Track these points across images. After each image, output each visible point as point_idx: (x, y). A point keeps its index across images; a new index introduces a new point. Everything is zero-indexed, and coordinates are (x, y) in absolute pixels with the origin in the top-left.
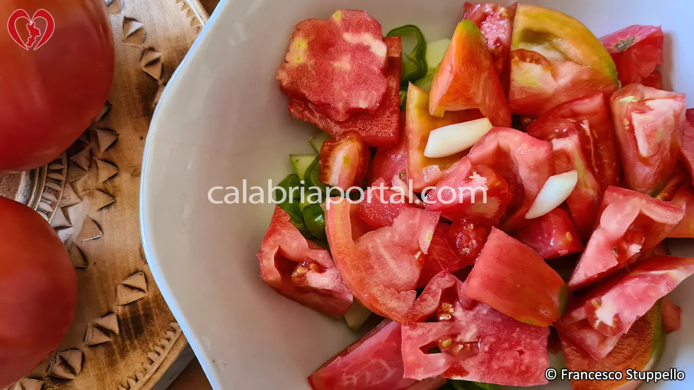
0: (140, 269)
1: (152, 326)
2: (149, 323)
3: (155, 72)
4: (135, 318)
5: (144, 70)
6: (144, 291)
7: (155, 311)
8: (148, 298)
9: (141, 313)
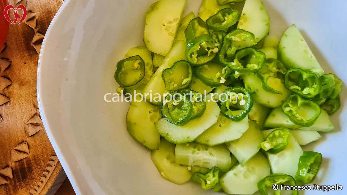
0: (25, 140)
1: (32, 174)
2: (30, 172)
3: (33, 25)
4: (22, 169)
5: (26, 23)
6: (27, 154)
7: (34, 165)
8: (29, 157)
9: (26, 166)
